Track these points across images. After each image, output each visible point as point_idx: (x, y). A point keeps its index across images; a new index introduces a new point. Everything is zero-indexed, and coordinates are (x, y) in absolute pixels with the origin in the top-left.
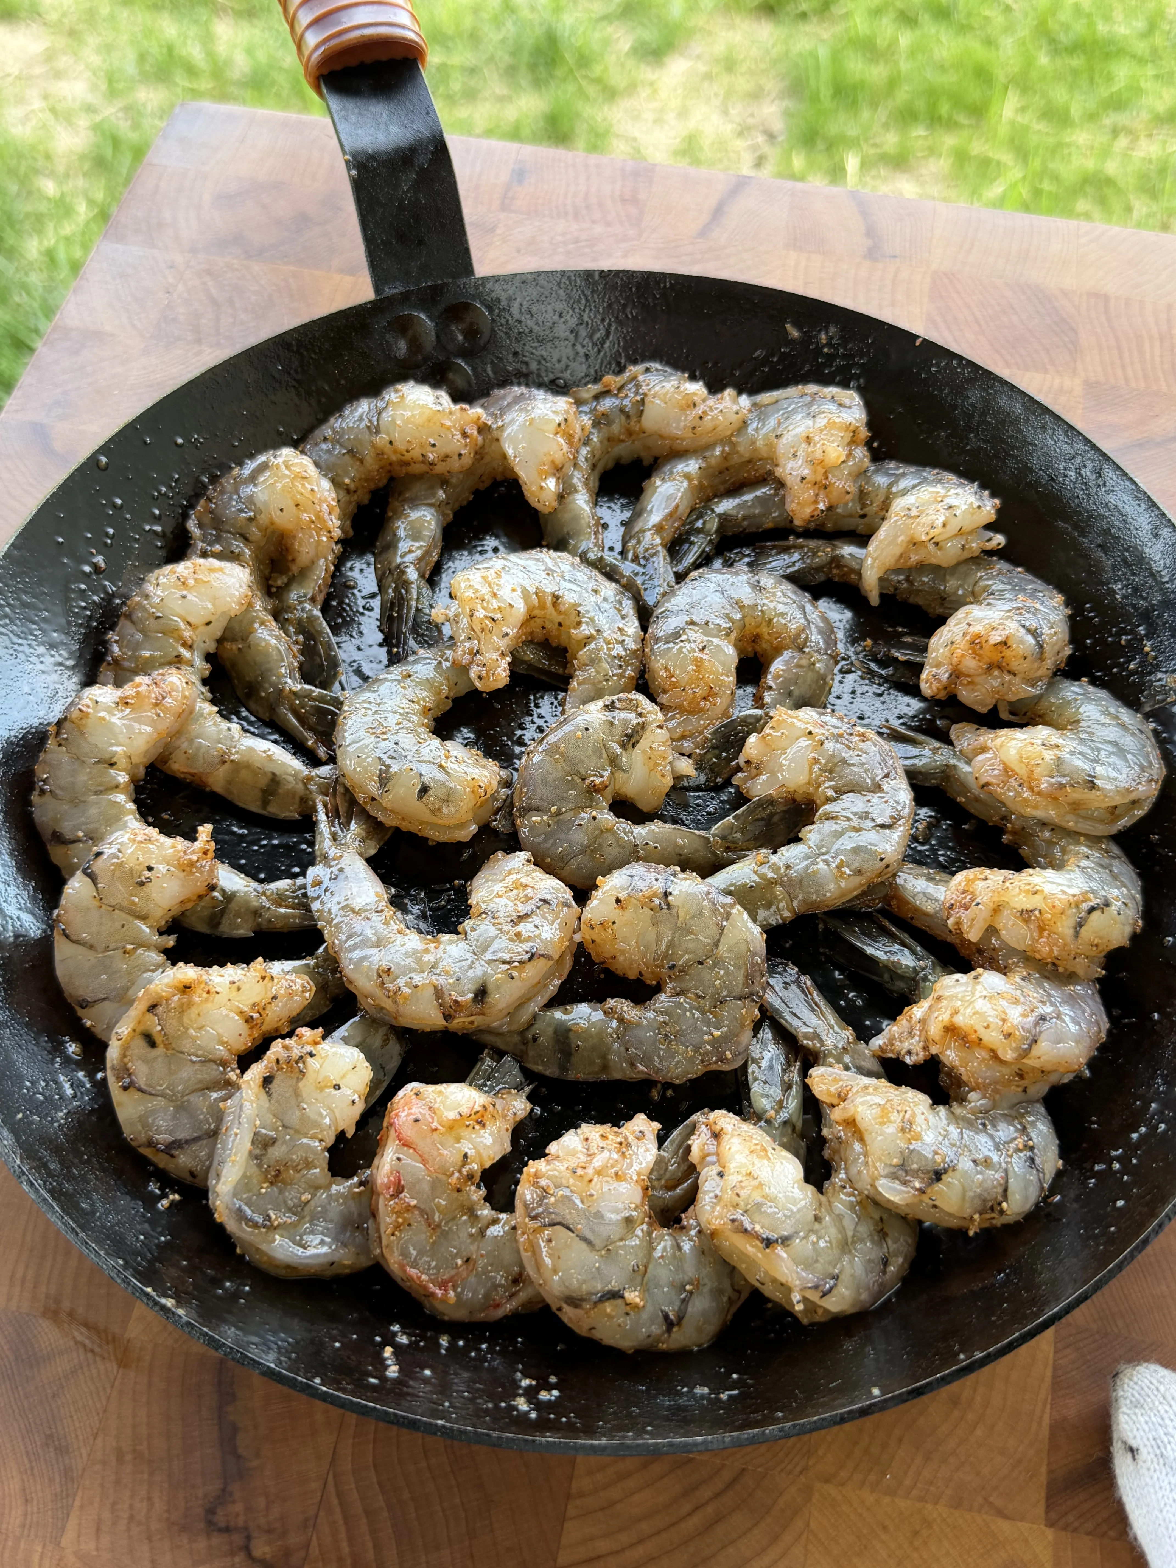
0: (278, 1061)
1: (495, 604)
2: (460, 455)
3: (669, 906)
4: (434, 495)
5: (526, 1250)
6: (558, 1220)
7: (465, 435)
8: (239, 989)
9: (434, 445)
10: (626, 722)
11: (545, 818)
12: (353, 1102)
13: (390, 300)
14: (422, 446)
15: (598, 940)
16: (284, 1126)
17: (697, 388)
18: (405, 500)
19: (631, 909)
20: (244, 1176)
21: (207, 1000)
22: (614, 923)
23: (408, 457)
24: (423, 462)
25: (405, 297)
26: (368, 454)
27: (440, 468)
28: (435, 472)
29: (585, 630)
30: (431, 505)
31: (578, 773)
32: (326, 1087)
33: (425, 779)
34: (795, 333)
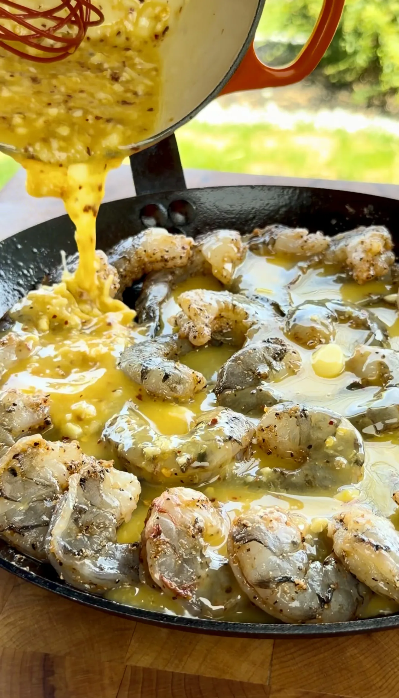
0: (89, 472)
1: (201, 303)
2: (181, 257)
3: (305, 415)
4: (167, 277)
6: (253, 538)
7: (183, 248)
8: (65, 451)
9: (167, 251)
10: (275, 349)
11: (233, 392)
12: (131, 499)
13: (145, 197)
14: (161, 252)
15: (266, 439)
16: (91, 504)
17: (304, 231)
18: (152, 280)
19: (284, 419)
20: (69, 528)
21: (46, 454)
22: (275, 426)
23: (154, 257)
24: (161, 261)
25: (152, 196)
26: (134, 258)
27: (170, 264)
28: (168, 267)
29: (250, 319)
30: (166, 282)
31: (251, 370)
32: (116, 488)
33: (167, 372)
34: (351, 210)
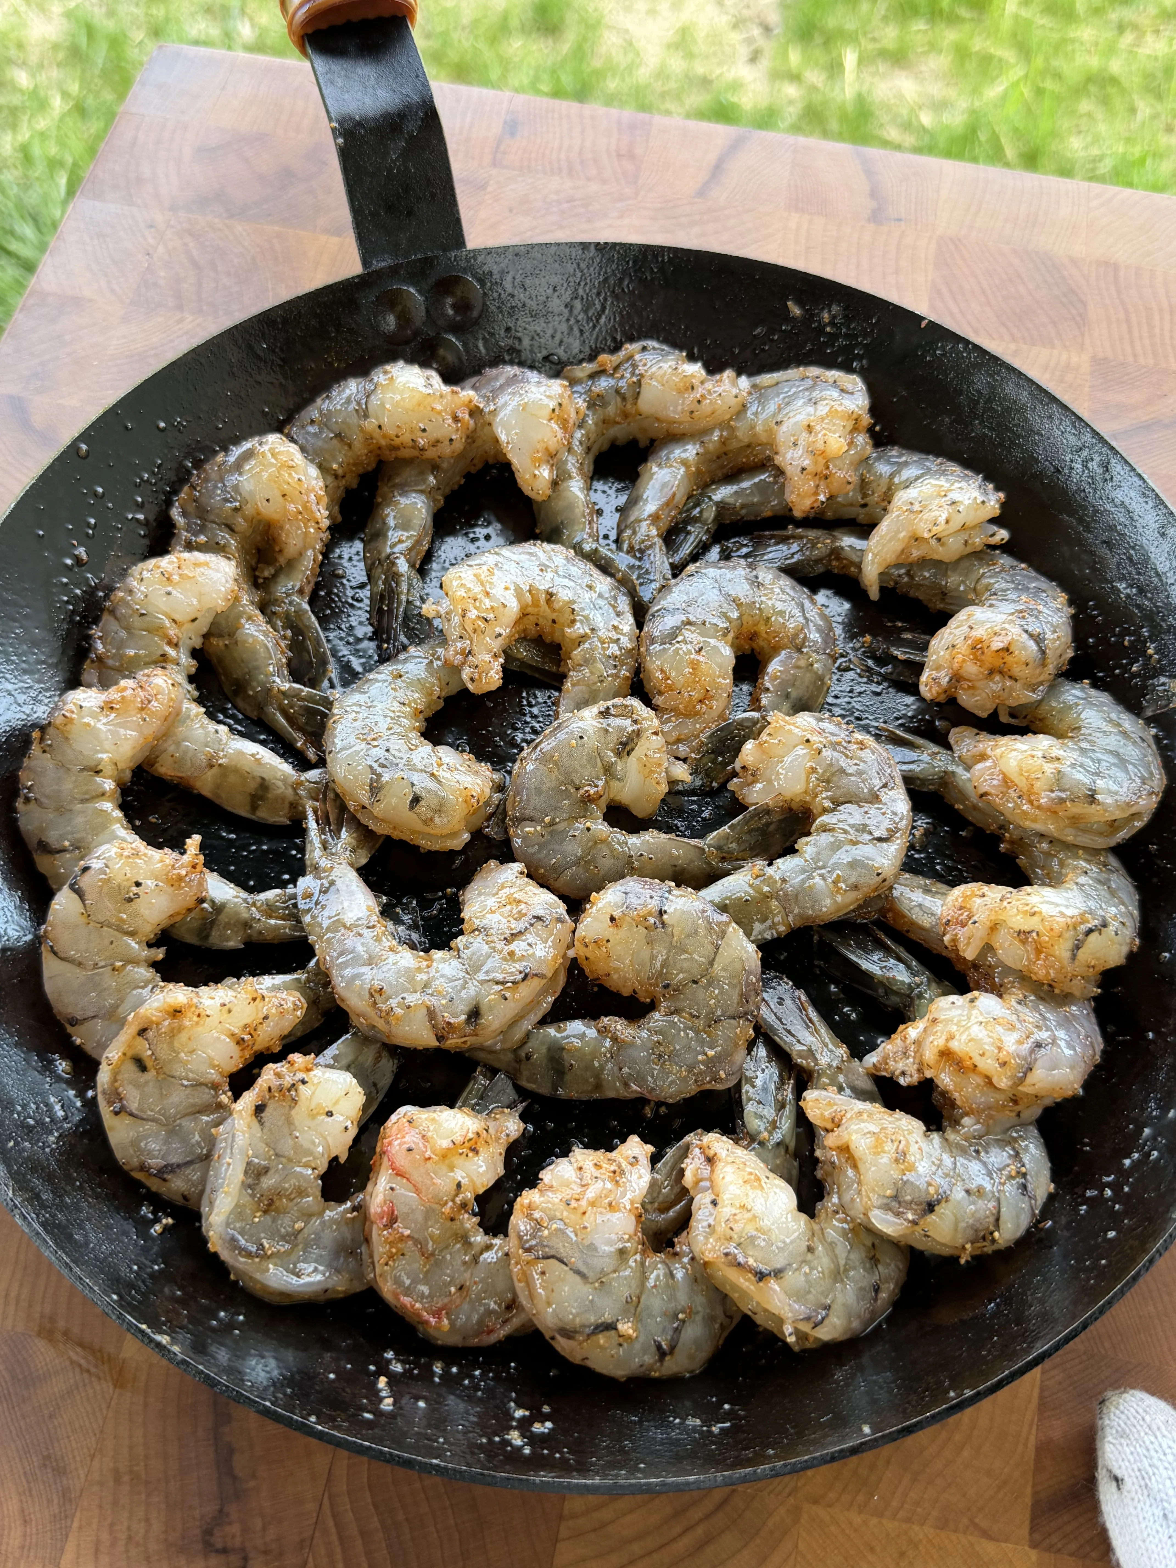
0: (270, 1089)
1: (487, 603)
2: (451, 440)
3: (664, 924)
4: (425, 481)
5: (519, 1281)
6: (552, 1253)
7: (456, 419)
8: (230, 1011)
9: (424, 430)
10: (621, 729)
11: (539, 828)
12: (346, 1128)
13: (379, 273)
14: (412, 430)
15: (592, 958)
16: (277, 1155)
17: (695, 369)
18: (395, 486)
19: (625, 927)
20: (237, 1206)
21: (197, 1023)
22: (608, 941)
23: (397, 442)
24: (413, 447)
25: (394, 271)
26: (357, 440)
27: (431, 453)
28: (424, 457)
29: (580, 629)
30: (422, 492)
31: (572, 782)
32: (318, 1114)
33: (417, 789)
34: (796, 311)
